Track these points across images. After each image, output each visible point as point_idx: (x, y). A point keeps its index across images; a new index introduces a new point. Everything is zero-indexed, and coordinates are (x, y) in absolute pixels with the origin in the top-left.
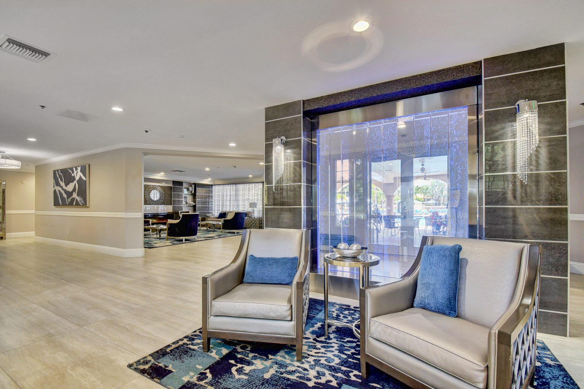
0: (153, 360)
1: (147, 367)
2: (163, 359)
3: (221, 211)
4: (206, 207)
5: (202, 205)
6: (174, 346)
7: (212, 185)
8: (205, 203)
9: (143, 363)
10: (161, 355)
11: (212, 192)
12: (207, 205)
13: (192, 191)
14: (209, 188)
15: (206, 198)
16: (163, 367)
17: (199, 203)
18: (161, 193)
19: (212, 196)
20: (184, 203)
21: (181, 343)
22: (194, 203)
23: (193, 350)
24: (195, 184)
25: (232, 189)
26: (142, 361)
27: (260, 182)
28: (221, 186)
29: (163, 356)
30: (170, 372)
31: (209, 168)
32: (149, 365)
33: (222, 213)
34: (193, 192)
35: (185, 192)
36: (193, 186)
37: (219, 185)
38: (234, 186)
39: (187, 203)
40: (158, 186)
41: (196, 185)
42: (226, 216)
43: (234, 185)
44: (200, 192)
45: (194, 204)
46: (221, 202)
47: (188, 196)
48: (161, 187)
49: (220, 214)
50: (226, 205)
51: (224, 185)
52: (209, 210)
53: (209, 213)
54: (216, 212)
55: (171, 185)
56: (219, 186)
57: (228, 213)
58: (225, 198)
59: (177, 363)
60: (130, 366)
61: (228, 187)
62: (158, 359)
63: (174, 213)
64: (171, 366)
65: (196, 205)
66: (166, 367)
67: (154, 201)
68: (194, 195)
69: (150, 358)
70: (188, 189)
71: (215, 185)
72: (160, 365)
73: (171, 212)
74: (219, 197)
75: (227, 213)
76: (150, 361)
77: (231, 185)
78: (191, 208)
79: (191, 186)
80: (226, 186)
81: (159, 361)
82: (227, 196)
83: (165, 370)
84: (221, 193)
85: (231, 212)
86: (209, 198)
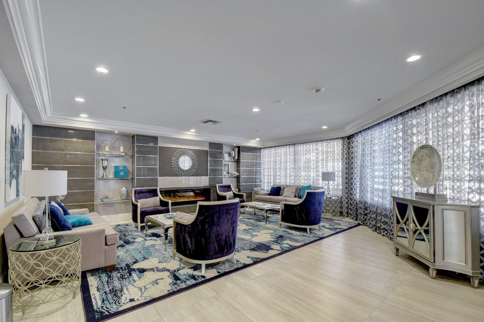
3: (272, 184)
4: (253, 178)
5: (248, 175)
7: (261, 149)
8: (251, 172)
11: (260, 158)
12: (253, 175)
13: (235, 156)
14: (257, 153)
15: (252, 166)
17: (244, 172)
18: (193, 159)
19: (260, 163)
20: (224, 173)
22: (237, 172)
24: (239, 147)
25: (288, 152)
27: (338, 138)
28: (272, 149)
31: (260, 107)
33: (275, 187)
34: (237, 158)
35: (226, 157)
36: (237, 149)
37: (269, 147)
38: (292, 149)
39: (228, 173)
40: (189, 149)
41: (239, 149)
42: (281, 192)
43: (291, 146)
44: (245, 157)
45: (237, 174)
46: (272, 171)
47: (229, 163)
48: (193, 150)
49: (272, 188)
50: (279, 175)
51: (277, 148)
52: (257, 182)
53: (256, 186)
54: (266, 184)
55: (206, 148)
56: (269, 149)
57: (284, 188)
58: (278, 166)
61: (282, 150)
63: (212, 187)
65: (240, 175)
67: (183, 171)
68: (238, 162)
70: (230, 154)
71: (263, 148)
73: (207, 186)
74: (270, 165)
75: (281, 187)
77: (288, 146)
78: (234, 179)
79: (234, 150)
80: (280, 148)
82: (281, 162)
84: (272, 159)
85: (287, 186)
86: (257, 165)
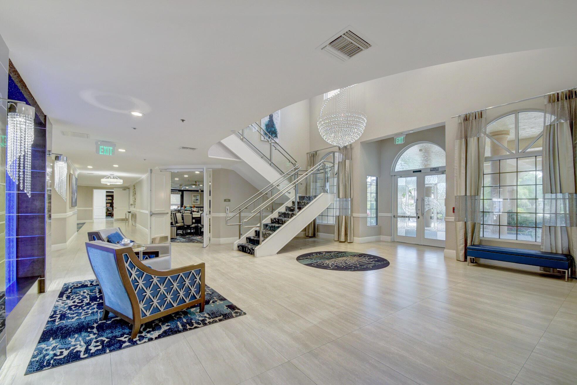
0: (233, 313)
1: (237, 310)
2: (227, 313)
6: (217, 319)
9: (238, 313)
10: (227, 315)
16: (229, 309)
21: (211, 320)
23: (208, 314)
26: (238, 314)
29: (227, 314)
30: (226, 306)
32: (235, 311)
59: (221, 309)
60: (245, 314)
62: (230, 313)
64: (225, 308)
66: (227, 308)
69: (234, 315)
72: (230, 310)
76: (234, 313)
81: (230, 312)
83: (228, 307)
